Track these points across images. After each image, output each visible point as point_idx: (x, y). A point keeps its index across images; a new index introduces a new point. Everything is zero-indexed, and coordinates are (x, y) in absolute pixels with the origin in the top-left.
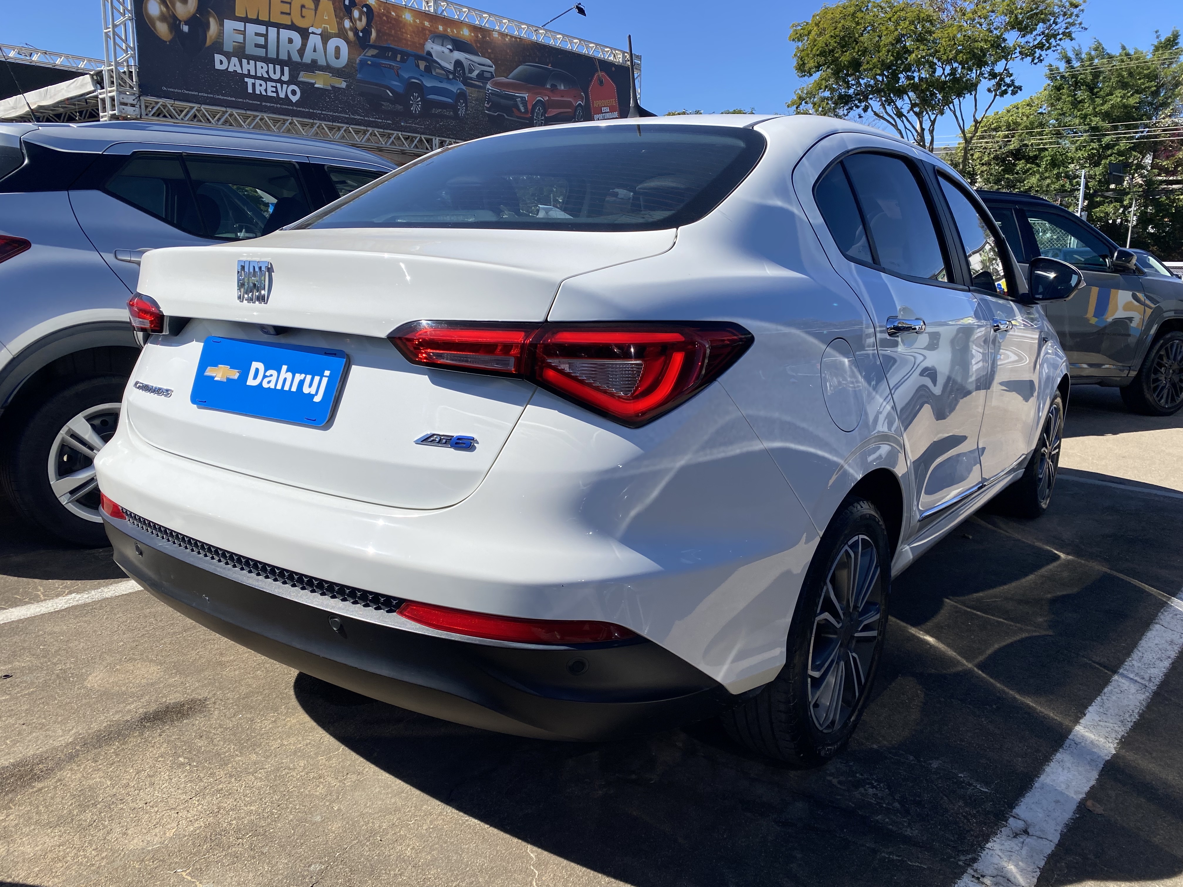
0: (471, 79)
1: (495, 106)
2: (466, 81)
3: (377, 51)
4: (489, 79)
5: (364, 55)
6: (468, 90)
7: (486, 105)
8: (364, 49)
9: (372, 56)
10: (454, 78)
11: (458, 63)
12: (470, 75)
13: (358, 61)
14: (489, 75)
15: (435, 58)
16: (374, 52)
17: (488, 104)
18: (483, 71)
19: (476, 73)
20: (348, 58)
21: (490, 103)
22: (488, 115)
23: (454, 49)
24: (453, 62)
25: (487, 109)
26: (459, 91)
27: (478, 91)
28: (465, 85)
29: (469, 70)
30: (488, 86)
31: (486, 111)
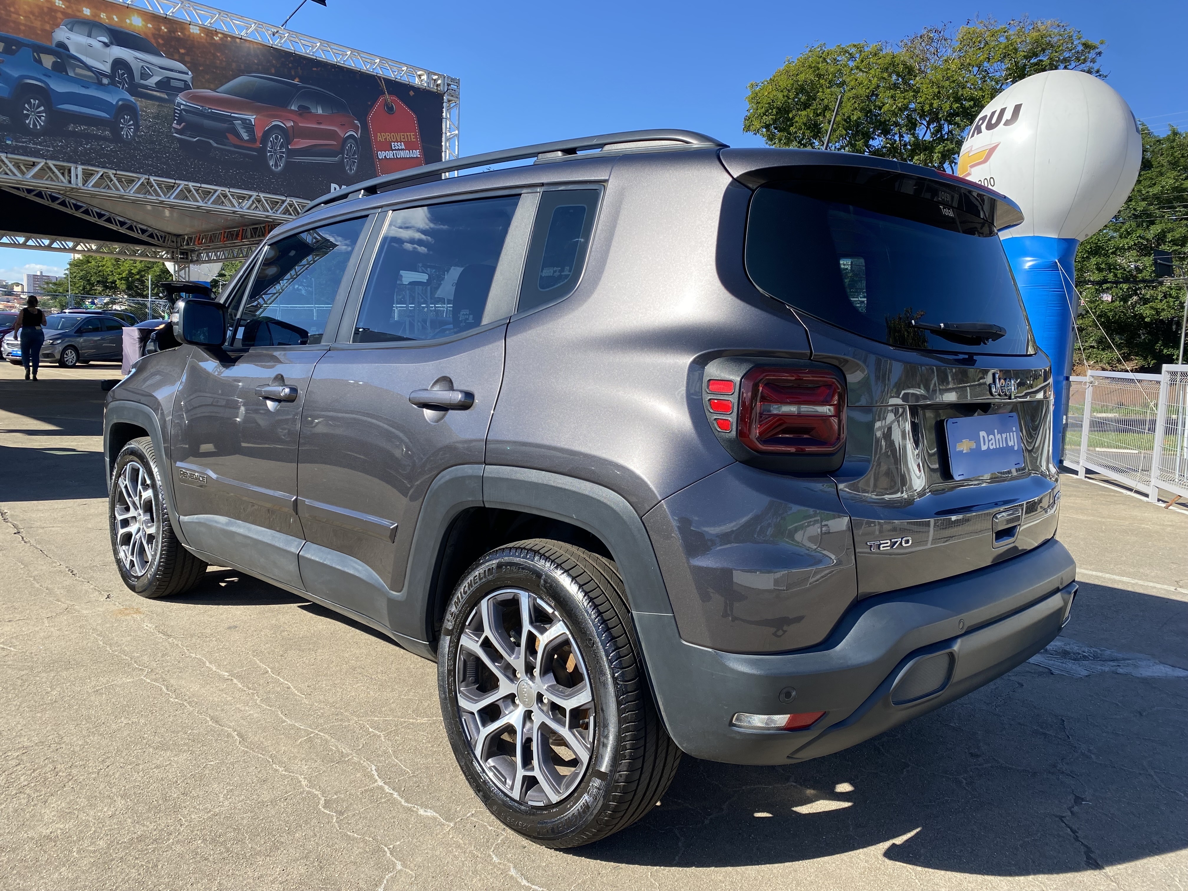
0: (146, 87)
1: (191, 128)
2: (134, 89)
4: (180, 90)
6: (139, 103)
7: (174, 125)
11: (119, 64)
12: (142, 82)
14: (181, 85)
15: (73, 51)
17: (179, 123)
18: (169, 79)
19: (155, 79)
21: (183, 124)
22: (179, 140)
23: (112, 43)
24: (110, 61)
25: (178, 131)
26: (120, 103)
27: (158, 105)
28: (132, 96)
29: (141, 73)
30: (179, 100)
31: (175, 135)
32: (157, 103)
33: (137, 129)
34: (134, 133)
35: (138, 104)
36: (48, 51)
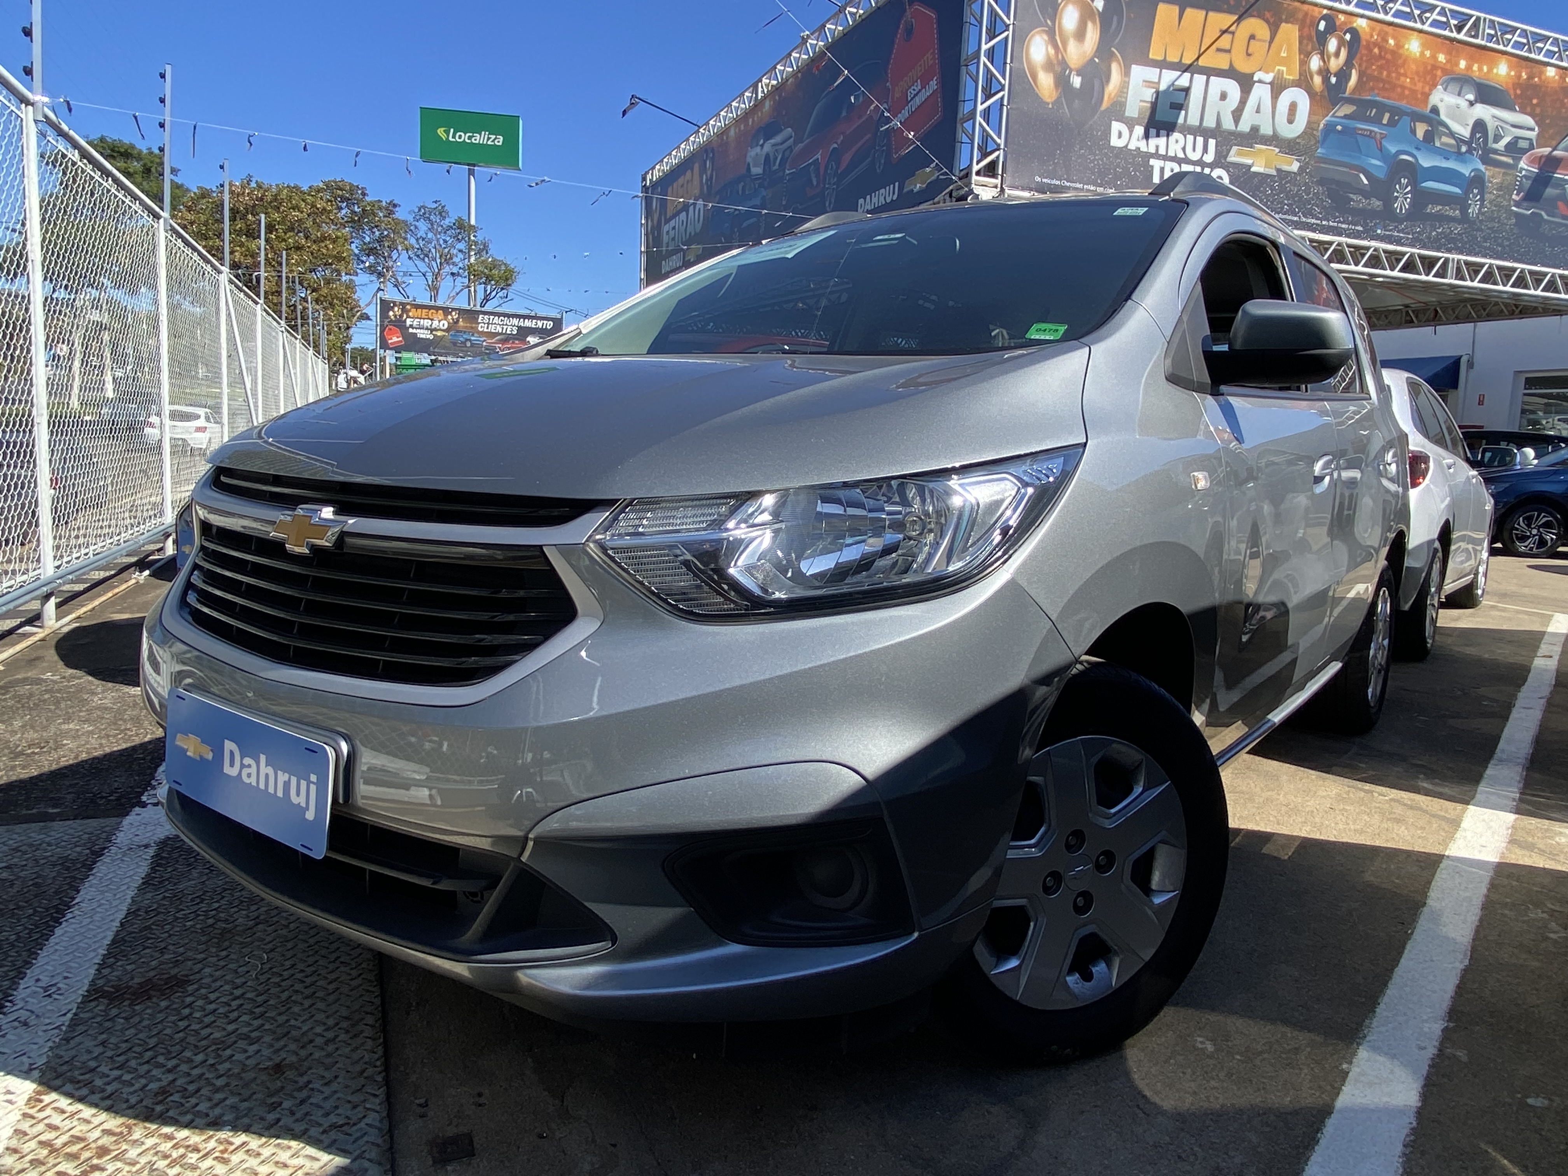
0: (1496, 152)
1: (1529, 199)
2: (1487, 156)
3: (1355, 108)
4: (1525, 152)
5: (1333, 116)
6: (1489, 171)
7: (1514, 196)
8: (1335, 105)
9: (1346, 117)
10: (1469, 151)
11: (1479, 126)
12: (1495, 146)
13: (1322, 126)
14: (1526, 144)
15: (1443, 117)
16: (1348, 109)
17: (1518, 193)
18: (1518, 138)
19: (1505, 141)
20: (1309, 122)
21: (1522, 194)
22: (1517, 214)
23: (1476, 101)
24: (1471, 122)
25: (1517, 204)
26: (1473, 174)
27: (1504, 173)
28: (1484, 163)
29: (1495, 135)
30: (1522, 164)
31: (1513, 208)
32: (1503, 171)
33: (1482, 206)
34: (1480, 209)
35: (1487, 173)
36: (1422, 118)
